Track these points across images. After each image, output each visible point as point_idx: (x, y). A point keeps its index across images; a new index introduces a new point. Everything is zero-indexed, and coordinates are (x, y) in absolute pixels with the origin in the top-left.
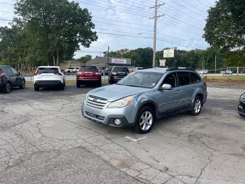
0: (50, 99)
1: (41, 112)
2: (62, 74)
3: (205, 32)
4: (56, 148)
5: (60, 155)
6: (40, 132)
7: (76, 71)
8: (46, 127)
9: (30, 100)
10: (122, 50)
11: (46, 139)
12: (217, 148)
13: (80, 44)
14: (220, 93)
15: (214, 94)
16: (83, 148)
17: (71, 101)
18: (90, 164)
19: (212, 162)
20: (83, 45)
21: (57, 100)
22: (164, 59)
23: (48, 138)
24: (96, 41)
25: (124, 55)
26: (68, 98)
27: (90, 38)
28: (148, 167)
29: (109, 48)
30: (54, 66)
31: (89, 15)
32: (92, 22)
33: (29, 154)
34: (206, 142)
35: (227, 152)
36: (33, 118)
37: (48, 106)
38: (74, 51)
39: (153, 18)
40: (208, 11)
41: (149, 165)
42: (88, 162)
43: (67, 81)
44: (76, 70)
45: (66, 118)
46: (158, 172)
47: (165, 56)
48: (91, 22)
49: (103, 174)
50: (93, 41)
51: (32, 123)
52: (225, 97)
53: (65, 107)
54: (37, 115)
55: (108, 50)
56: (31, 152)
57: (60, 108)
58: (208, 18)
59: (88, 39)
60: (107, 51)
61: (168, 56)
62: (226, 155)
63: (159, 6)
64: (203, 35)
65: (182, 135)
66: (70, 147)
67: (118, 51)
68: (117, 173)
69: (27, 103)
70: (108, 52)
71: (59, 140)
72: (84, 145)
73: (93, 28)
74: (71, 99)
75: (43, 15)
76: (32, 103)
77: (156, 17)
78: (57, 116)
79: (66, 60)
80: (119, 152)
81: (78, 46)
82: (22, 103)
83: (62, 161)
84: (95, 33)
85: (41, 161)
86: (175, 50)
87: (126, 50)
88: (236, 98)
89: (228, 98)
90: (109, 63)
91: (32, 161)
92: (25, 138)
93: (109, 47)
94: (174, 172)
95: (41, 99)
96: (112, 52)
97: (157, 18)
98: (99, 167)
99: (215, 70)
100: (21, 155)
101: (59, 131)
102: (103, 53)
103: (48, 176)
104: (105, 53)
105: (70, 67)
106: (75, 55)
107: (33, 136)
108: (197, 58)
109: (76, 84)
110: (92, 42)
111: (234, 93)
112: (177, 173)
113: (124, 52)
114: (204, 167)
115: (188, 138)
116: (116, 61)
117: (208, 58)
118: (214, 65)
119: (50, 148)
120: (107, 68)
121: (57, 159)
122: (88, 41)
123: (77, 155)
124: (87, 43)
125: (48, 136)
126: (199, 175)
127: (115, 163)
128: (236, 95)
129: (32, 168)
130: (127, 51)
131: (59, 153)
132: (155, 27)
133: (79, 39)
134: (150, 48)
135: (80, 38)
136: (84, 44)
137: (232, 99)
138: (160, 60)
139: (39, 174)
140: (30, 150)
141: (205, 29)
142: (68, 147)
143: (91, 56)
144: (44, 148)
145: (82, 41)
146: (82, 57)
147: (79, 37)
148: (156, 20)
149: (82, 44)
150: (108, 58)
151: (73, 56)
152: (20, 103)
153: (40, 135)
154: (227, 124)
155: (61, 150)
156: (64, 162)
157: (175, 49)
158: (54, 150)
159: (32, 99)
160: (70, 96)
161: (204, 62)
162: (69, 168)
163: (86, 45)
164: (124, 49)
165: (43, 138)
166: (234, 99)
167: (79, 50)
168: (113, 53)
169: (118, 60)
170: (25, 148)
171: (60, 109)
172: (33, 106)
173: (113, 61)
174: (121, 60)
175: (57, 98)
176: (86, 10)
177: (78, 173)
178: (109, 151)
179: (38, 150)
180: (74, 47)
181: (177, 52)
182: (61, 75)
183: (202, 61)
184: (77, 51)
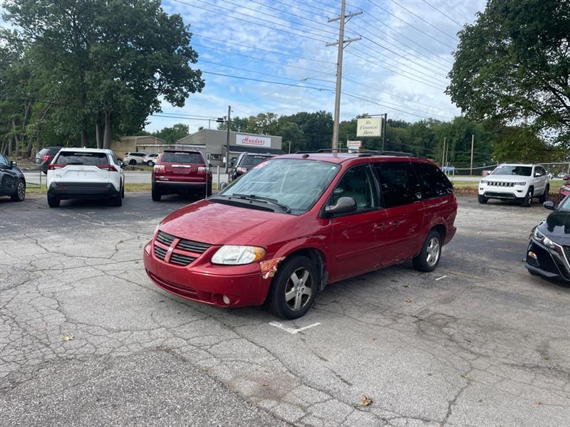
0: (85, 228)
1: (64, 258)
2: (117, 167)
3: (452, 81)
4: (102, 351)
5: (111, 369)
6: (60, 311)
7: (151, 161)
8: (75, 298)
9: (36, 230)
10: (262, 116)
11: (75, 328)
12: (483, 351)
13: (160, 97)
14: (483, 221)
15: (471, 224)
16: (168, 351)
17: (139, 235)
18: (186, 391)
19: (473, 383)
20: (168, 100)
21: (103, 230)
22: (359, 139)
23: (79, 326)
24: (200, 91)
25: (265, 126)
26: (130, 225)
27: (185, 85)
28: (327, 397)
29: (231, 109)
30: (96, 148)
31: (184, 31)
32: (191, 48)
33: (33, 366)
34: (457, 337)
35: (505, 361)
36: (43, 275)
37: (81, 246)
38: (147, 115)
39: (334, 45)
40: (458, 33)
41: (328, 392)
42: (180, 386)
43: (128, 185)
44: (150, 159)
45: (125, 276)
46: (349, 409)
47: (360, 133)
48: (189, 46)
49: (218, 417)
50: (193, 92)
51: (40, 287)
52: (494, 231)
53: (123, 249)
54: (54, 268)
55: (229, 114)
56: (37, 361)
57: (111, 251)
58: (459, 49)
59: (182, 86)
60: (225, 117)
61: (367, 133)
62: (505, 368)
63: (348, 18)
64: (447, 89)
65: (402, 318)
66: (134, 348)
67: (252, 118)
68: (251, 413)
69: (29, 237)
70: (229, 118)
71: (109, 330)
72: (169, 343)
73: (194, 61)
74: (138, 230)
75: (72, 24)
76: (41, 236)
77: (341, 43)
78: (103, 272)
79: (127, 135)
80: (256, 361)
81: (157, 103)
82: (17, 236)
83: (116, 384)
84: (199, 73)
85: (64, 384)
86: (383, 120)
87: (271, 115)
88: (520, 233)
89: (502, 234)
90: (231, 144)
91: (39, 383)
92: (23, 325)
93: (230, 107)
94: (387, 410)
95: (64, 227)
96: (237, 120)
97: (344, 45)
98: (207, 399)
99: (471, 169)
100: (14, 367)
101: (109, 307)
102: (217, 121)
103: (79, 423)
104: (220, 120)
105: (137, 151)
106: (148, 123)
107: (43, 321)
108: (431, 140)
109: (151, 192)
110: (189, 93)
111: (514, 221)
112: (393, 412)
113: (266, 121)
114: (456, 397)
115: (415, 325)
116: (246, 140)
117: (455, 140)
118: (469, 157)
119: (87, 350)
120: (225, 156)
121: (103, 378)
122: (181, 91)
123: (153, 370)
124: (178, 95)
125: (80, 319)
126: (444, 415)
127: (246, 388)
128: (518, 226)
129: (40, 402)
130: (273, 119)
131: (108, 363)
132: (339, 64)
133: (160, 86)
134: (326, 113)
135: (162, 83)
136: (171, 98)
137: (510, 235)
138: (348, 142)
139: (58, 418)
140: (34, 355)
141: (451, 75)
142: (131, 347)
143: (188, 128)
144: (71, 352)
145: (166, 92)
146: (166, 128)
147: (160, 80)
148: (341, 49)
149: (166, 97)
150: (228, 132)
151: (144, 125)
152: (13, 236)
153: (60, 319)
154: (502, 294)
155: (114, 355)
156: (120, 386)
157: (384, 117)
158: (96, 356)
159: (42, 227)
160: (136, 222)
161: (446, 150)
162: (132, 402)
163: (176, 100)
164: (266, 114)
165: (68, 324)
166: (516, 234)
167: (158, 111)
168: (240, 120)
169: (252, 138)
170: (24, 351)
171: (112, 253)
172: (42, 245)
173: (240, 139)
174: (259, 139)
175: (102, 227)
176: (177, 19)
177: (155, 414)
178: (231, 359)
179: (55, 356)
180: (146, 104)
181: (387, 124)
182: (114, 170)
183: (442, 146)
184: (154, 113)
